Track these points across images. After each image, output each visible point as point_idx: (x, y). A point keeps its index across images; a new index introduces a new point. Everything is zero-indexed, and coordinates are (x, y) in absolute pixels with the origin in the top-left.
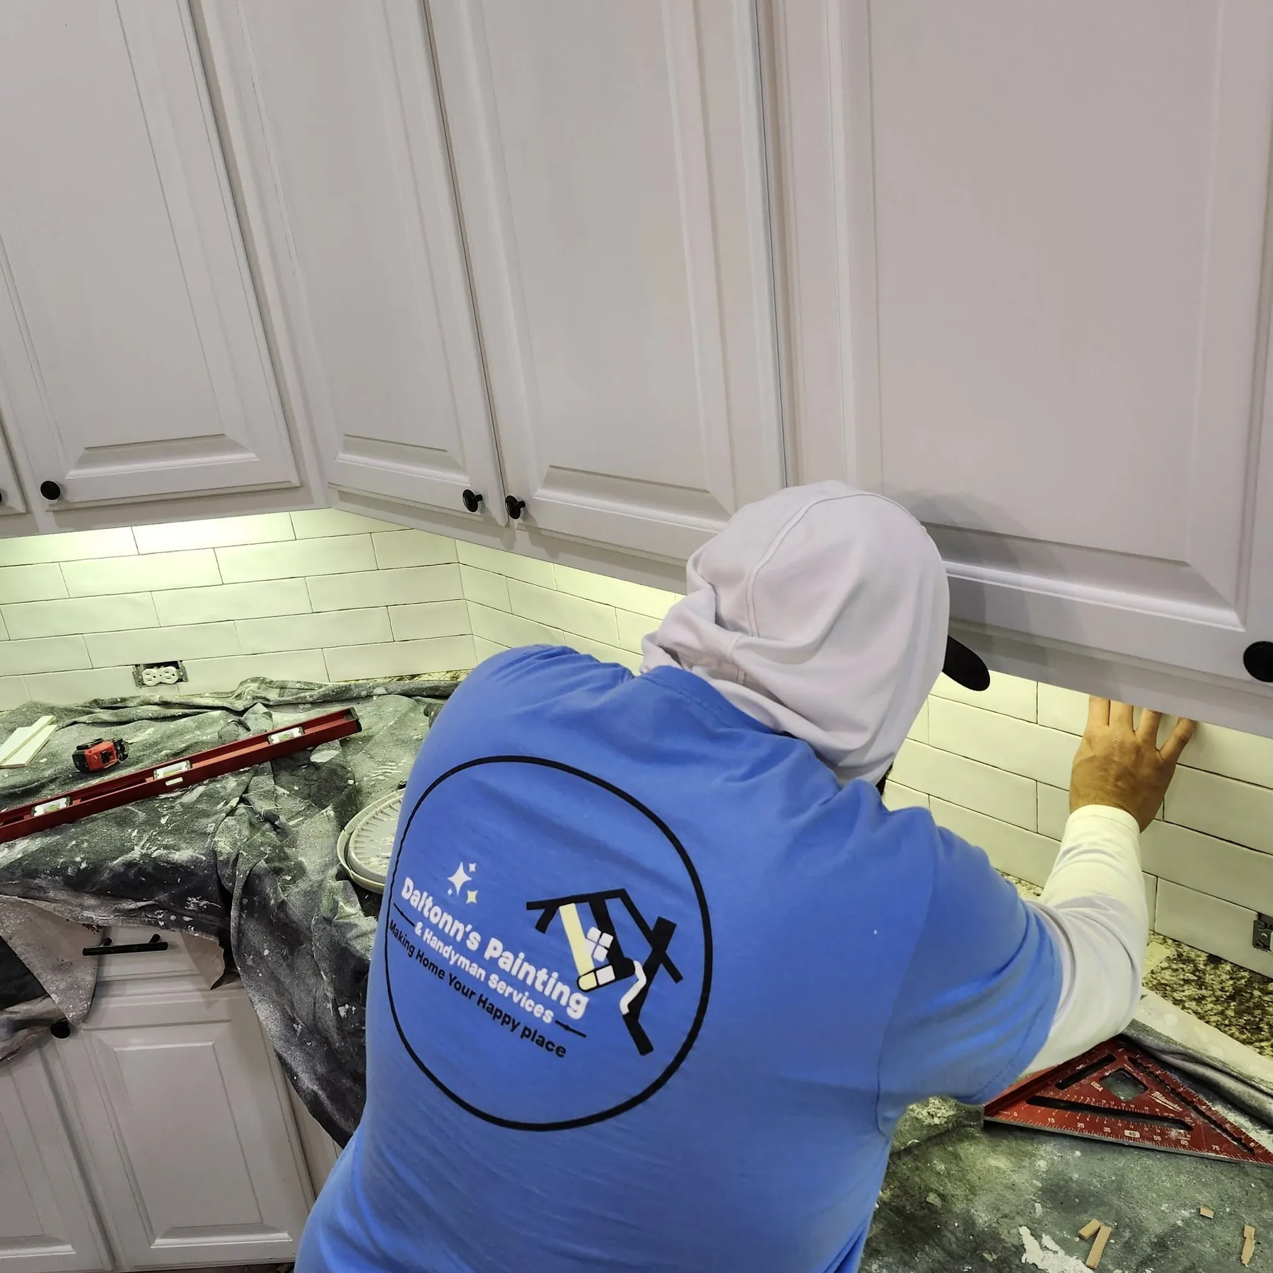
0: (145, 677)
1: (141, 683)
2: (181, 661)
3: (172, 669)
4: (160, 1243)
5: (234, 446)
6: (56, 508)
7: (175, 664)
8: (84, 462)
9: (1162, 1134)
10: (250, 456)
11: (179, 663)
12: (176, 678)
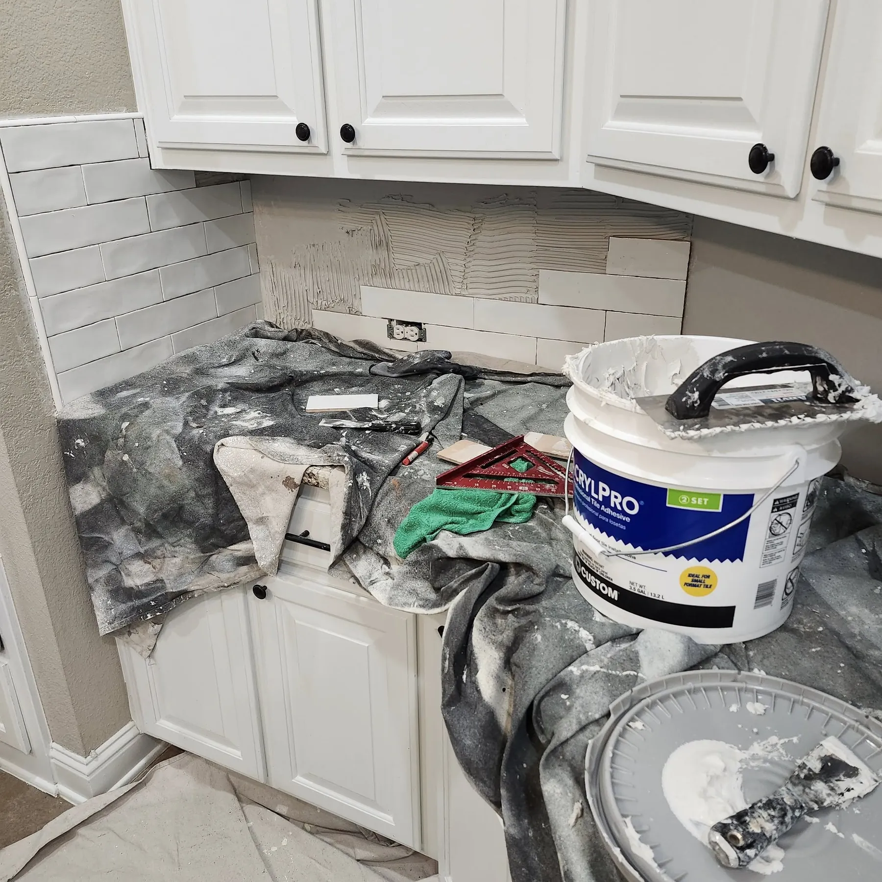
0: (395, 331)
1: (391, 335)
2: (424, 324)
3: (415, 329)
4: (300, 780)
5: (509, 109)
6: (350, 153)
7: (418, 325)
8: (380, 110)
9: (541, 487)
10: (519, 121)
11: (423, 324)
12: (416, 338)
